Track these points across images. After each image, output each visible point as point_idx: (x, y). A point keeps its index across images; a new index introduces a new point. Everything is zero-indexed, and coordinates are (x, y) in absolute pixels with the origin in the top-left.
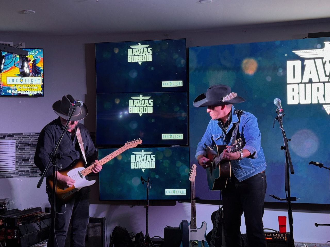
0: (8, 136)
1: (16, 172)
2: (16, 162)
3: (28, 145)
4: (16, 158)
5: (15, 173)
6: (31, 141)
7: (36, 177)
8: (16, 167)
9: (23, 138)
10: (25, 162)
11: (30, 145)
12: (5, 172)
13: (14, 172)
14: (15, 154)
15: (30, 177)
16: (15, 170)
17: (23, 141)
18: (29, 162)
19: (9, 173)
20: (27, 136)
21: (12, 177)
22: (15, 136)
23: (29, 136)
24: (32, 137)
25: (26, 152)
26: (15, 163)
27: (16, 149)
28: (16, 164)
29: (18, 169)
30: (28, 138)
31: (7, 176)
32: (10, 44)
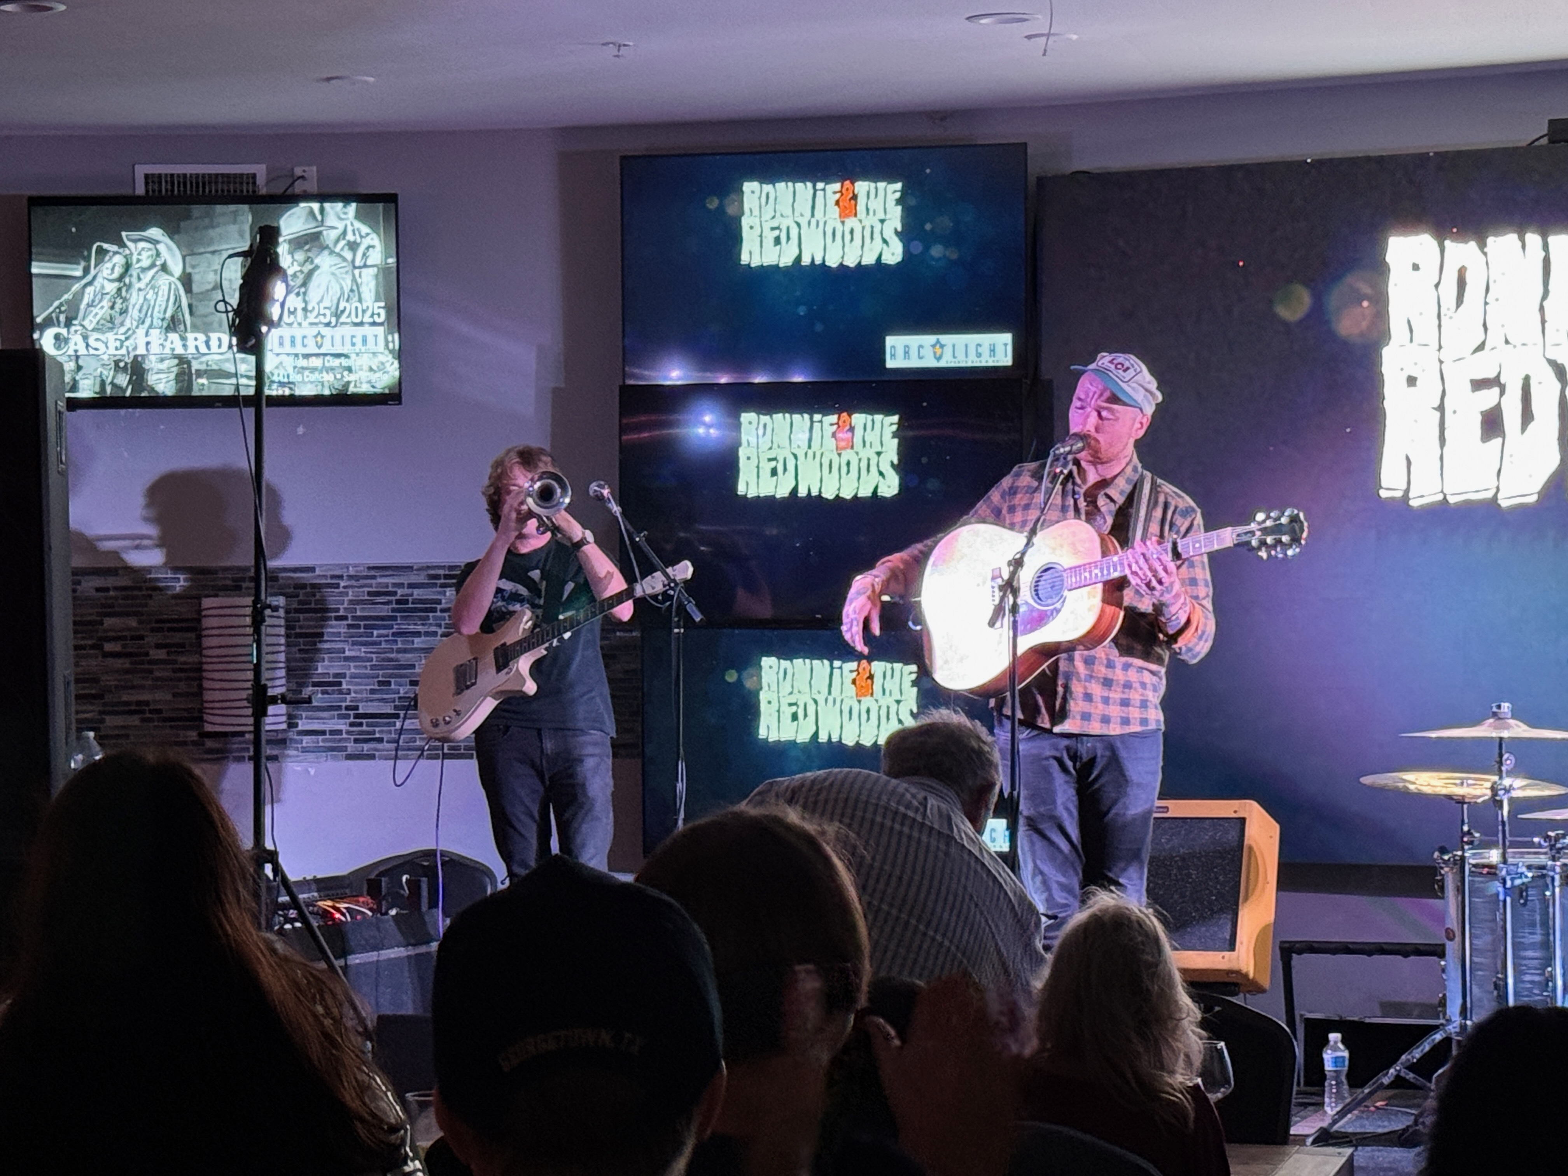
1: (291, 735)
3: (338, 618)
4: (288, 677)
5: (283, 741)
6: (351, 602)
7: (372, 757)
8: (290, 717)
9: (314, 586)
10: (327, 693)
11: (345, 618)
12: (242, 734)
13: (281, 736)
14: (283, 657)
15: (350, 757)
16: (283, 727)
17: (317, 602)
18: (340, 692)
20: (333, 577)
21: (274, 758)
22: (281, 581)
23: (341, 577)
24: (353, 583)
25: (329, 651)
27: (288, 636)
29: (297, 725)
30: (337, 586)
31: (251, 753)
32: (254, 176)
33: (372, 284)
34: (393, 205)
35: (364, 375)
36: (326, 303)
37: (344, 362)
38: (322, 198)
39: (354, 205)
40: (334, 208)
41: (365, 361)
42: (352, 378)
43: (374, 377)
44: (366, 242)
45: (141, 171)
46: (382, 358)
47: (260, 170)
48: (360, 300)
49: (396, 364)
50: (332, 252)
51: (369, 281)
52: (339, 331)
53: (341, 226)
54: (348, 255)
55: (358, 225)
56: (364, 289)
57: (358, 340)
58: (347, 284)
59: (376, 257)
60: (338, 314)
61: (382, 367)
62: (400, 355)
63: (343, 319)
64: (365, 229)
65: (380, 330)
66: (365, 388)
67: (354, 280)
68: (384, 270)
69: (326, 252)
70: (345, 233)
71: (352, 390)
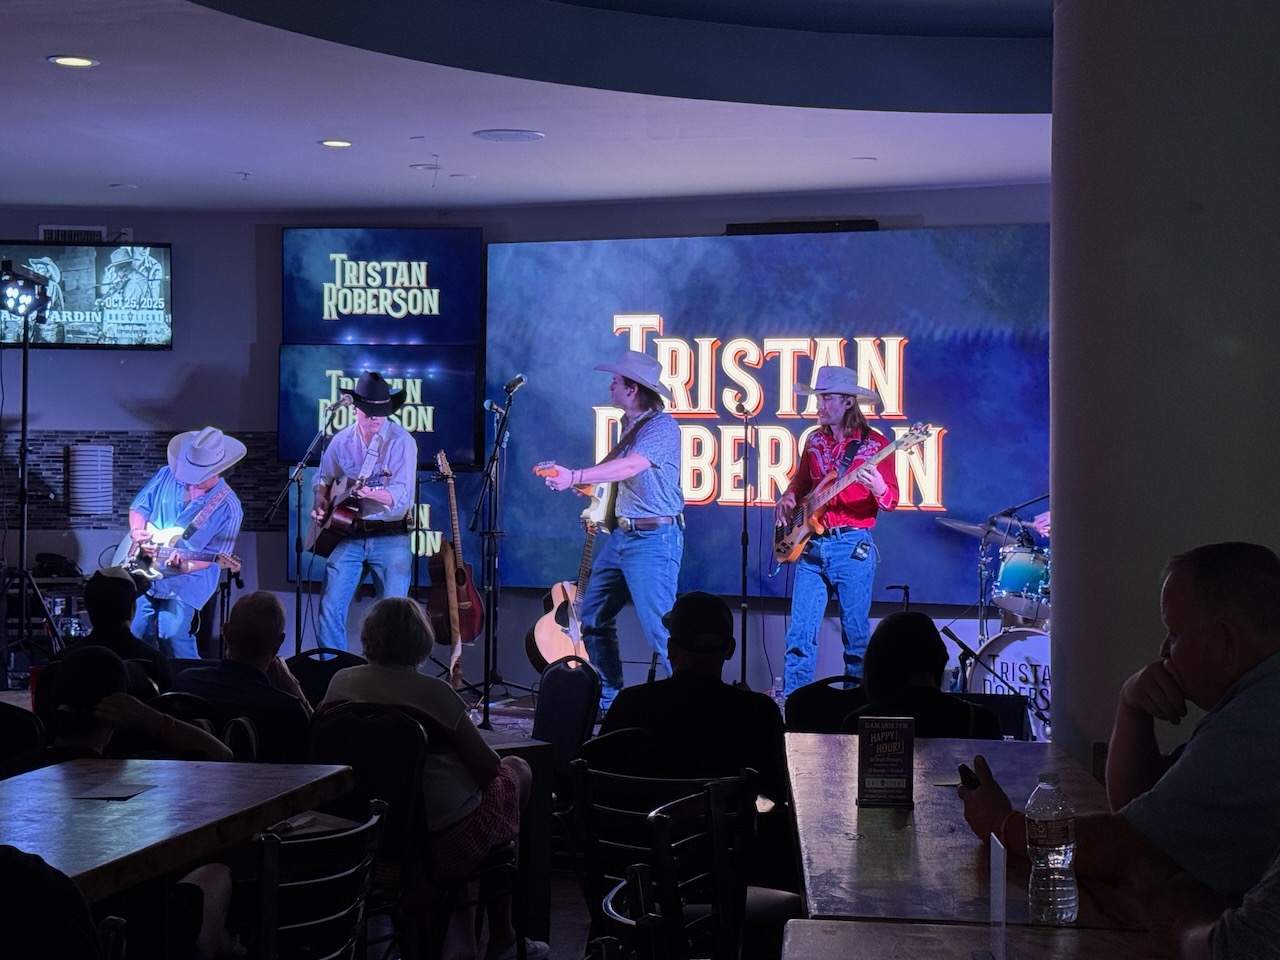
0: (96, 437)
1: (115, 516)
2: (114, 495)
3: (140, 458)
4: (114, 487)
5: (110, 519)
6: (147, 450)
8: (114, 507)
9: (128, 441)
11: (143, 458)
12: (89, 515)
13: (109, 517)
14: (111, 477)
16: (111, 512)
17: (129, 449)
19: (98, 520)
20: (137, 437)
21: (106, 528)
22: (111, 438)
23: (141, 437)
24: (147, 440)
25: (135, 474)
26: (111, 498)
27: (114, 466)
28: (114, 500)
29: (117, 512)
30: (140, 442)
31: (94, 525)
32: (100, 232)
33: (158, 289)
34: (168, 250)
35: (153, 335)
36: (134, 298)
37: (143, 328)
38: (133, 244)
39: (149, 248)
40: (139, 250)
41: (154, 327)
42: (147, 336)
43: (158, 336)
44: (155, 267)
45: (42, 228)
46: (162, 327)
47: (104, 230)
48: (152, 297)
49: (170, 330)
50: (137, 272)
51: (156, 287)
52: (141, 312)
53: (142, 259)
54: (146, 274)
55: (150, 258)
56: (154, 291)
57: (150, 317)
58: (145, 289)
59: (160, 275)
60: (140, 304)
61: (162, 331)
62: (172, 325)
63: (143, 306)
64: (154, 261)
65: (162, 312)
66: (153, 342)
67: (148, 287)
68: (163, 282)
69: (134, 272)
70: (144, 262)
71: (147, 342)
